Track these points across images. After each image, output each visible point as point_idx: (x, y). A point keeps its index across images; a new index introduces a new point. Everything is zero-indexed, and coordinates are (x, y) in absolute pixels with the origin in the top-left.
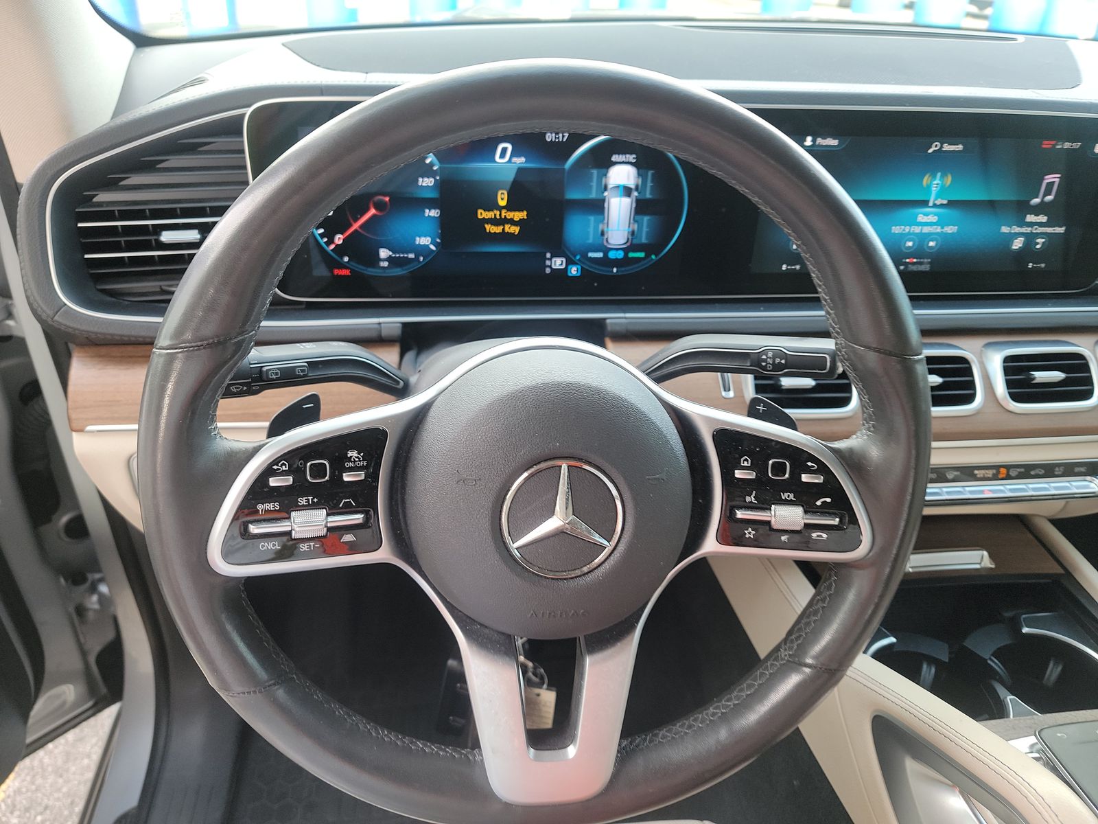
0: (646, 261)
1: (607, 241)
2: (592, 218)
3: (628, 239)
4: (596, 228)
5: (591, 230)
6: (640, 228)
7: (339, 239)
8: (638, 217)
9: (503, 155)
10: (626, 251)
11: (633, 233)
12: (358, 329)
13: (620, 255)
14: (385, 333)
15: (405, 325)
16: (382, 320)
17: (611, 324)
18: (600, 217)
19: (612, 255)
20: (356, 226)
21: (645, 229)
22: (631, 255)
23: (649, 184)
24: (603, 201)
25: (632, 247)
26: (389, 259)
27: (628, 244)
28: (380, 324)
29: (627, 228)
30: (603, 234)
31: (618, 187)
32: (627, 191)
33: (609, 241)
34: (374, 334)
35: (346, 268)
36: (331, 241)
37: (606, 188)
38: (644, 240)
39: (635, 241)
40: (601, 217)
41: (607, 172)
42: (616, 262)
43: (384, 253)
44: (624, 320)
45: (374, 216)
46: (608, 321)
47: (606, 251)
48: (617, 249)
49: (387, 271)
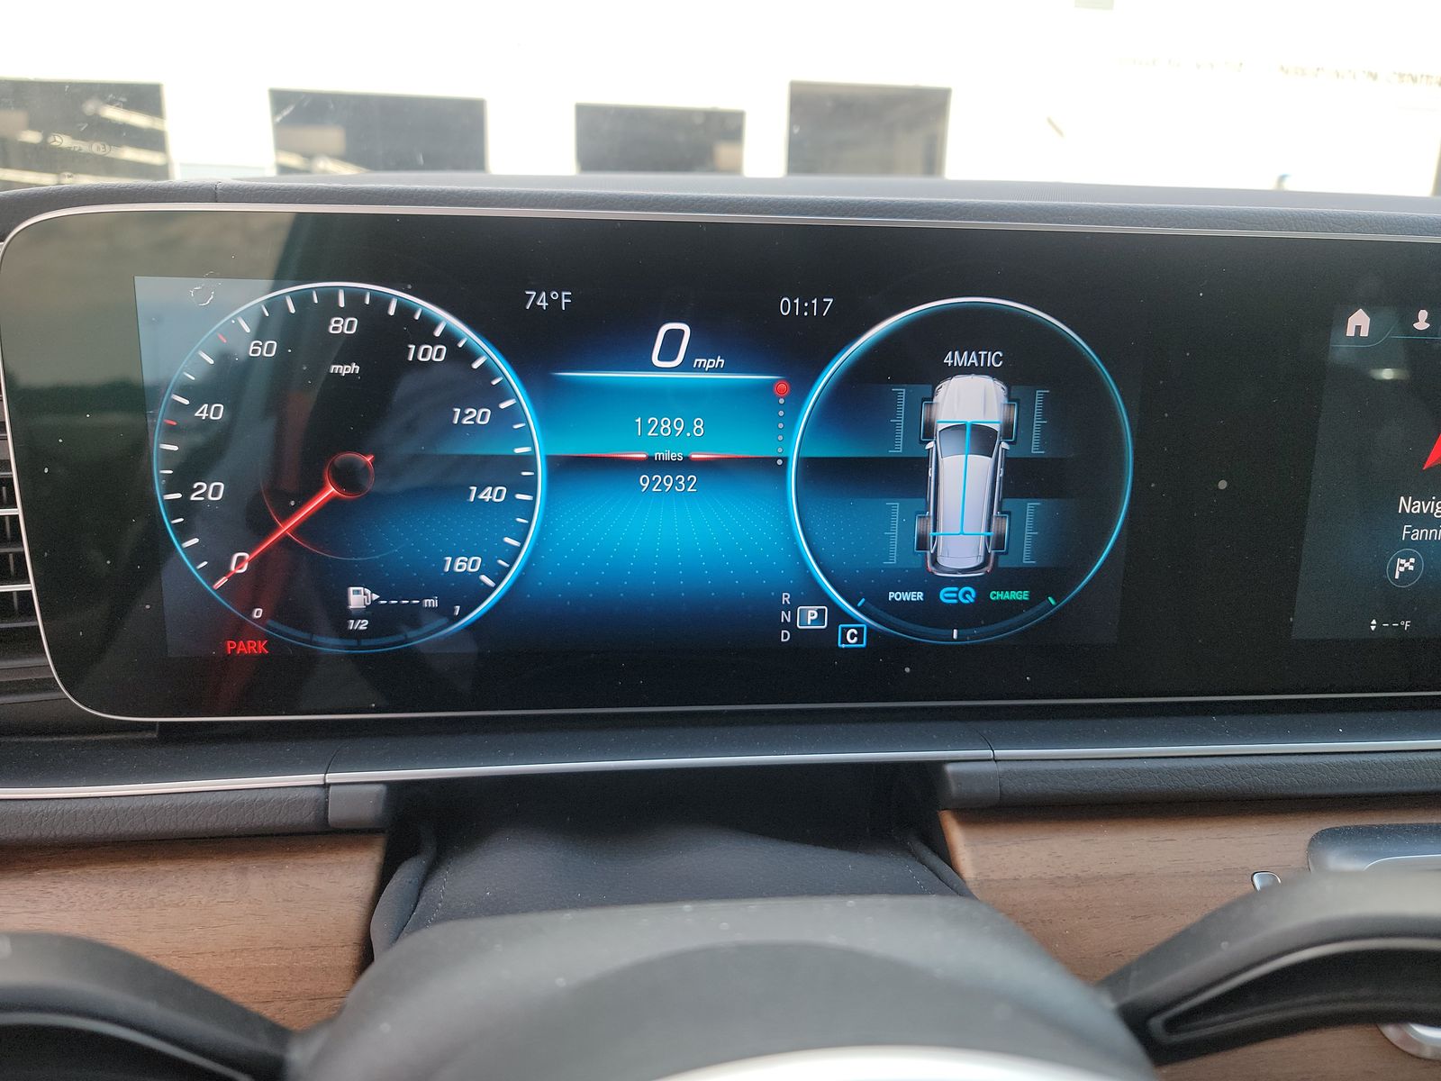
0: (1031, 612)
1: (935, 562)
2: (895, 505)
3: (987, 555)
4: (906, 528)
5: (895, 534)
6: (1017, 528)
7: (240, 563)
8: (1010, 504)
9: (669, 351)
10: (983, 585)
11: (999, 542)
12: (263, 803)
13: (968, 596)
14: (336, 813)
15: (397, 790)
16: (332, 777)
17: (957, 775)
18: (917, 503)
19: (946, 595)
20: (285, 529)
21: (1029, 533)
22: (996, 595)
23: (1037, 422)
24: (923, 462)
25: (994, 573)
26: (371, 611)
27: (988, 569)
28: (326, 786)
29: (983, 531)
30: (923, 543)
31: (960, 428)
32: (983, 439)
33: (941, 561)
34: (306, 817)
35: (256, 635)
36: (219, 568)
37: (929, 432)
38: (1027, 560)
39: (1004, 562)
40: (919, 502)
41: (933, 394)
42: (958, 615)
43: (358, 598)
44: (991, 766)
45: (333, 501)
46: (950, 768)
47: (932, 584)
48: (960, 583)
49: (364, 643)
